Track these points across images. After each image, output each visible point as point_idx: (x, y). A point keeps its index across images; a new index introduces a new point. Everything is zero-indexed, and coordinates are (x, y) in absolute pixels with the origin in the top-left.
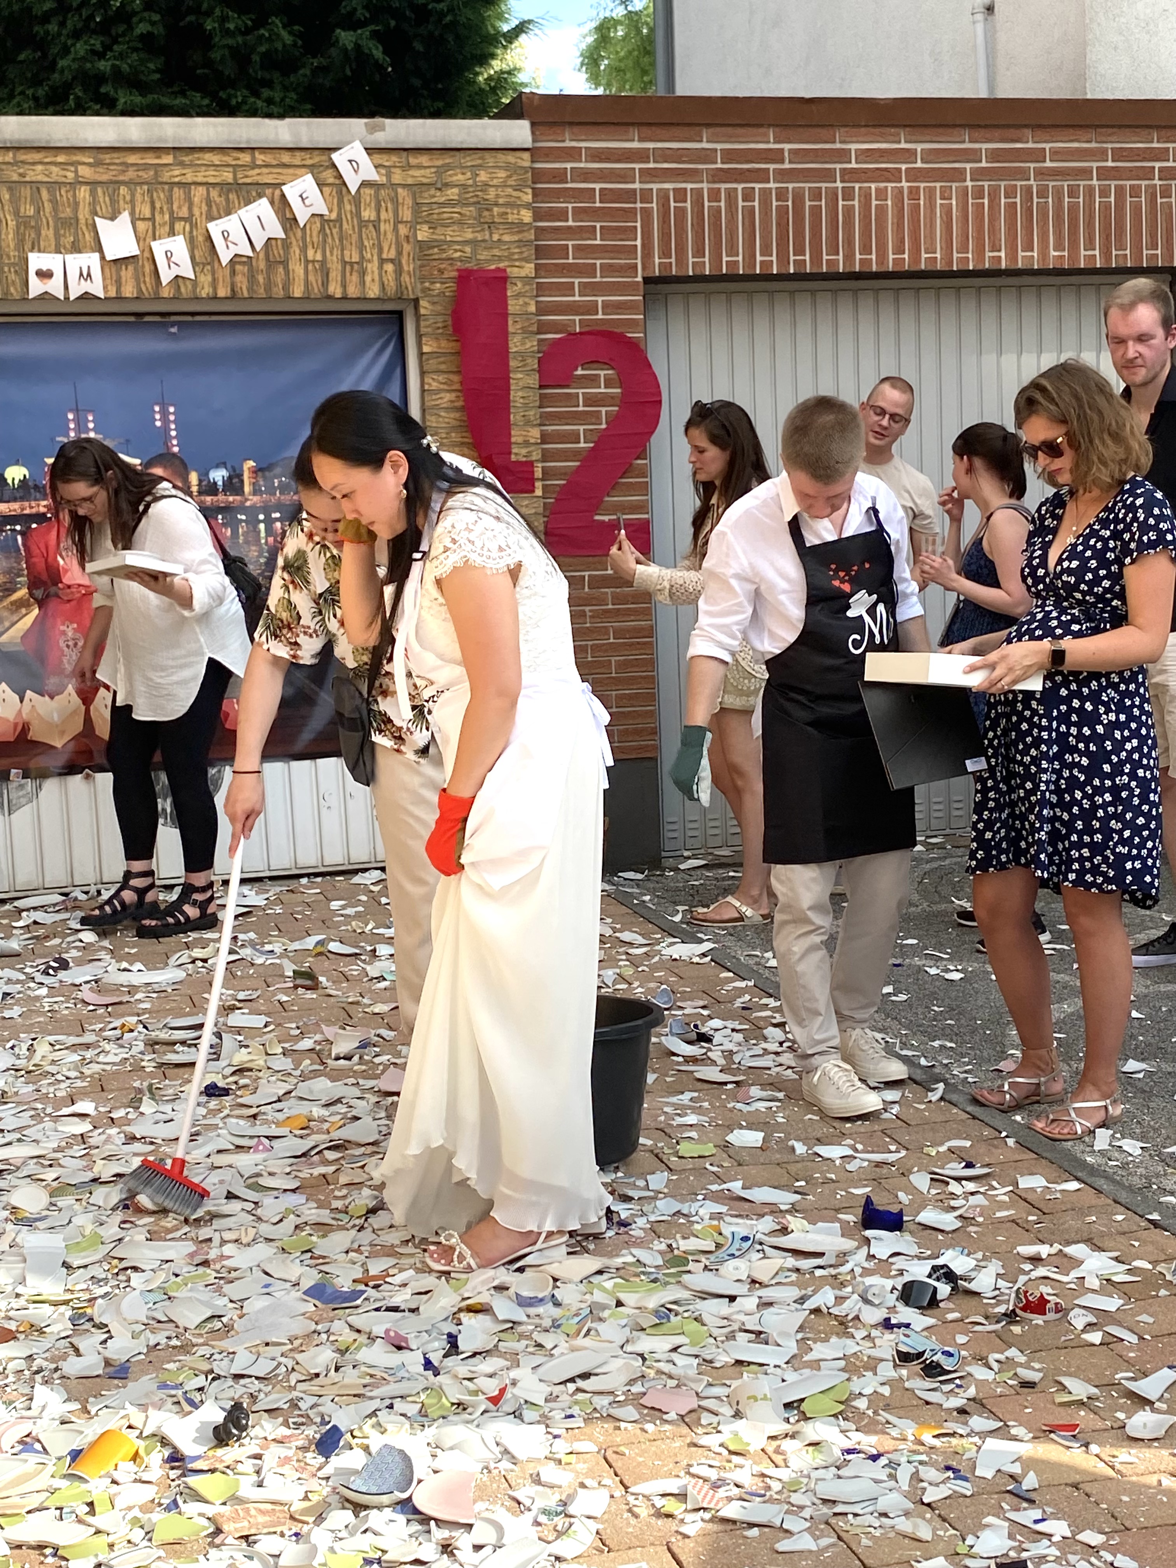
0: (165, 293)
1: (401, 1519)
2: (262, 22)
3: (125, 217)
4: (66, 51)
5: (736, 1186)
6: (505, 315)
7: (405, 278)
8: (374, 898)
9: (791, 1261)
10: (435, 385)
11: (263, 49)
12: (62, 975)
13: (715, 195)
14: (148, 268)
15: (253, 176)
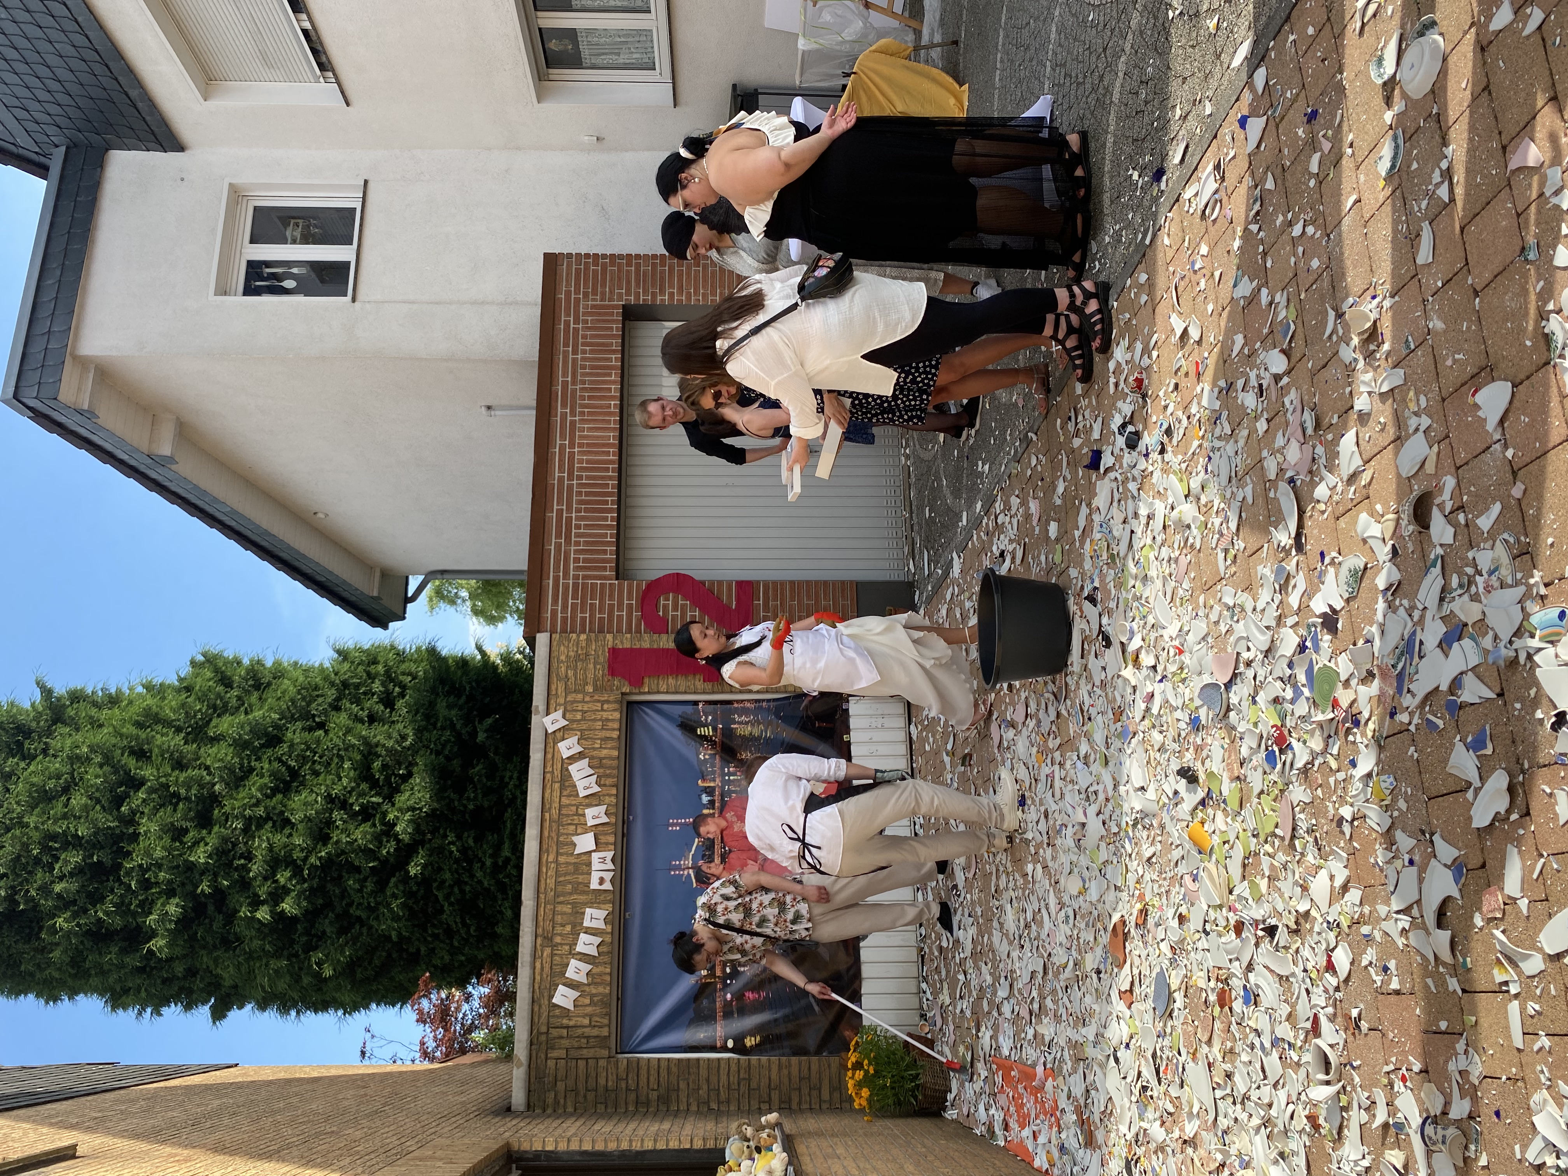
0: (614, 820)
1: (1234, 688)
2: (471, 780)
3: (575, 839)
4: (480, 882)
5: (1077, 533)
6: (631, 650)
7: (611, 699)
8: (925, 728)
9: (1115, 504)
10: (665, 686)
11: (485, 780)
12: (960, 887)
13: (577, 543)
14: (601, 828)
15: (557, 773)
